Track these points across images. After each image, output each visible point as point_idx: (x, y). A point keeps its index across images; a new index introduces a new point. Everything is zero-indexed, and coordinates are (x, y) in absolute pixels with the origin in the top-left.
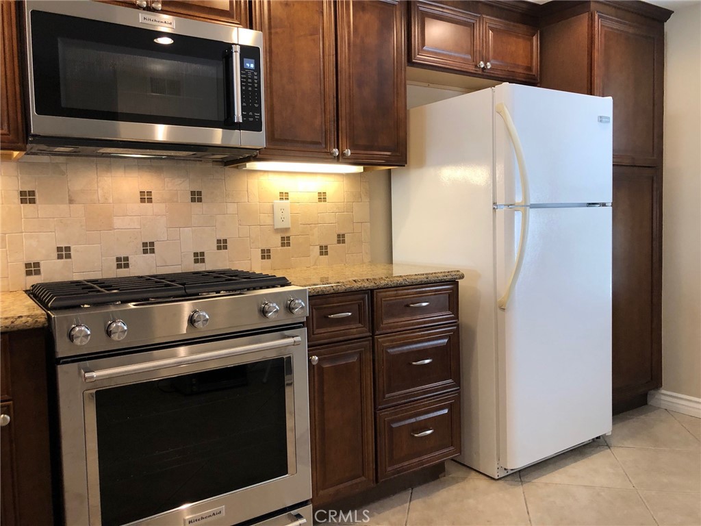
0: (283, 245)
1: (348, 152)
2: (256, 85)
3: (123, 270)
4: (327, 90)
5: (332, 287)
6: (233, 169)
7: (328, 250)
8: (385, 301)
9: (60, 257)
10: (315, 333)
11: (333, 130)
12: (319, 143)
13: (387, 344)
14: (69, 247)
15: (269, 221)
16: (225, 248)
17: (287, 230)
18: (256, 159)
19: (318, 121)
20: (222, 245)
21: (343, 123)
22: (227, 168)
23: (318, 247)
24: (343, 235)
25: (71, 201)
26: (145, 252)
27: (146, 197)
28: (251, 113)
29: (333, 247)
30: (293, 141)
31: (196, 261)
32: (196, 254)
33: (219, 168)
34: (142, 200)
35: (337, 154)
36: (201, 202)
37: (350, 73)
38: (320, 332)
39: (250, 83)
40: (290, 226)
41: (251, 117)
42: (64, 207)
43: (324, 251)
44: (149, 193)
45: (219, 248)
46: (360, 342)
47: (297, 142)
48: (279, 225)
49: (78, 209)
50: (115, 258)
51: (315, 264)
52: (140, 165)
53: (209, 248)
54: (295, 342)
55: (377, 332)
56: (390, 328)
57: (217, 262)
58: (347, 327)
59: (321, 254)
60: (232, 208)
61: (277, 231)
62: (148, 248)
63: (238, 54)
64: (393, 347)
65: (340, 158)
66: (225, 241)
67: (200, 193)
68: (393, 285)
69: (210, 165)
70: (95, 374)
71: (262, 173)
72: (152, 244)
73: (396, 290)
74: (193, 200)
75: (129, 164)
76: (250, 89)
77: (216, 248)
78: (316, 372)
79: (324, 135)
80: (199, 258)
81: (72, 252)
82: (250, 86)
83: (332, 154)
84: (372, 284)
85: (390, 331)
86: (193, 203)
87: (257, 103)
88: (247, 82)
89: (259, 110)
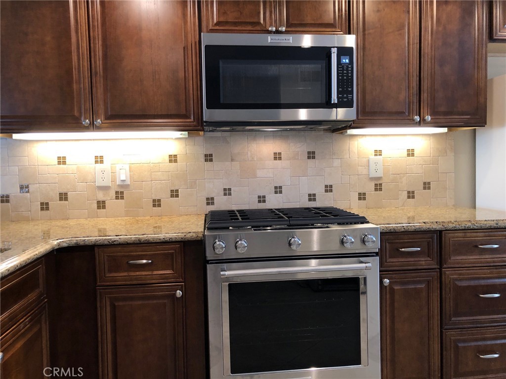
0: (376, 190)
1: (428, 118)
2: (350, 75)
3: (262, 204)
4: (411, 71)
5: (403, 226)
6: (338, 135)
7: (415, 195)
8: (453, 241)
9: (225, 194)
10: (388, 261)
11: (415, 101)
12: (403, 113)
13: (455, 276)
14: (231, 189)
15: (365, 172)
16: (331, 191)
17: (380, 178)
18: (351, 127)
19: (403, 95)
20: (329, 189)
21: (425, 96)
22: (334, 134)
23: (406, 192)
24: (429, 183)
25: (232, 160)
26: (276, 192)
27: (277, 157)
28: (345, 96)
29: (419, 191)
30: (382, 113)
31: (310, 200)
32: (310, 195)
33: (329, 134)
34: (275, 158)
35: (419, 120)
36: (315, 158)
37: (432, 55)
38: (391, 261)
39: (345, 73)
40: (382, 176)
41: (345, 98)
42: (228, 163)
43: (411, 195)
44: (280, 153)
45: (326, 191)
46: (428, 272)
47: (384, 112)
48: (373, 174)
49: (236, 165)
50: (257, 196)
51: (403, 205)
52: (274, 135)
53: (319, 191)
54: (366, 267)
55: (445, 266)
56: (458, 263)
57: (324, 201)
58: (416, 259)
59: (409, 197)
60: (337, 163)
61: (372, 179)
62: (278, 190)
63: (336, 54)
64: (460, 280)
65: (422, 123)
66: (331, 186)
67: (314, 153)
68: (461, 228)
69: (322, 133)
70: (227, 273)
71: (361, 137)
72: (281, 187)
73: (465, 233)
74: (309, 158)
75: (267, 135)
76: (345, 78)
77: (324, 191)
78: (388, 291)
79: (407, 106)
80: (312, 198)
81: (232, 192)
82: (345, 76)
83: (414, 120)
84: (441, 226)
85: (457, 266)
86: (309, 160)
87: (350, 88)
88: (343, 73)
89: (352, 92)
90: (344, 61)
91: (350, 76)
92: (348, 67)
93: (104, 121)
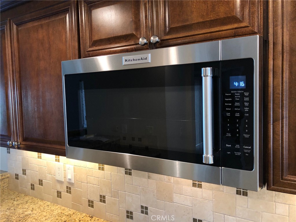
9: (142, 212)
14: (147, 207)
28: (237, 146)
41: (238, 150)
76: (237, 115)
81: (148, 211)
87: (247, 133)
88: (233, 107)
89: (250, 142)
90: (236, 84)
91: (247, 112)
92: (242, 95)
93: (22, 142)
